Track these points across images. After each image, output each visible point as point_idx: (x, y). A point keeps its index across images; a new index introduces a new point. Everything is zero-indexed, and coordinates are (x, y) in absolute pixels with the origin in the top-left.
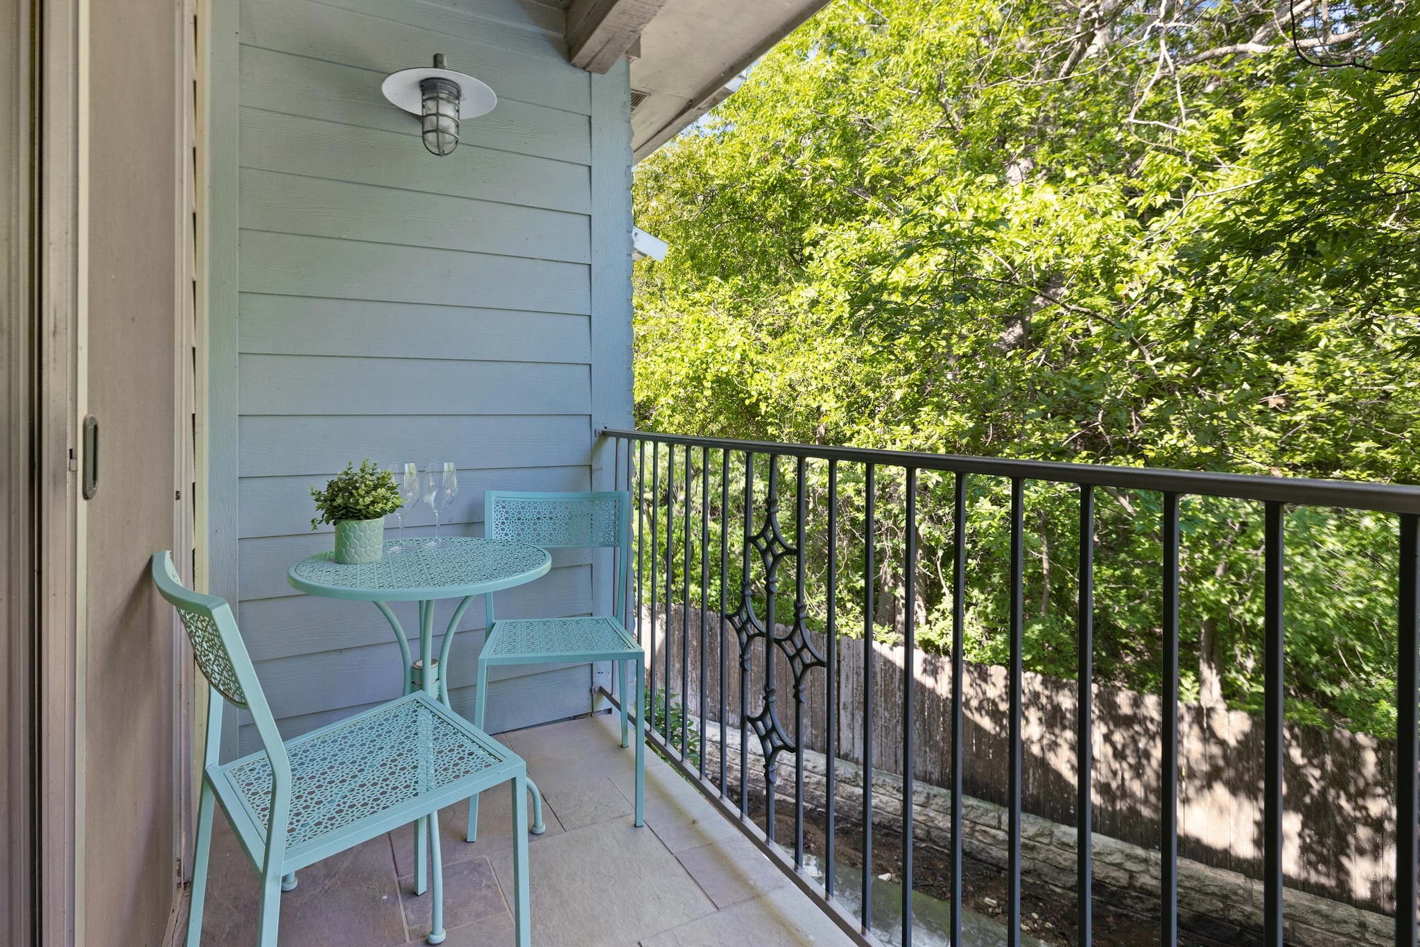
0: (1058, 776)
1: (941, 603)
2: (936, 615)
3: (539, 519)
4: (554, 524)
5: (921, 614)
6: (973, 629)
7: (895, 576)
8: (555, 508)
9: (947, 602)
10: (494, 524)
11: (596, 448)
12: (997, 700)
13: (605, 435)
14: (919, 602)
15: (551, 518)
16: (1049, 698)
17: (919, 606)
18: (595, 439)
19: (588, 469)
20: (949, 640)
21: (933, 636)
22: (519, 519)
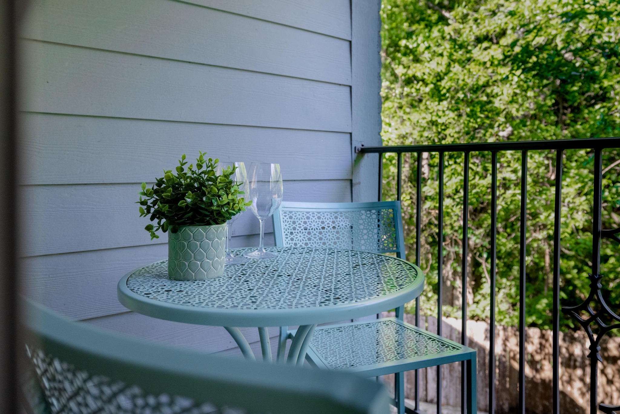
0: (573, 402)
1: (481, 289)
2: (479, 297)
3: (323, 228)
4: (337, 232)
5: (470, 297)
6: (502, 305)
7: (455, 273)
8: (336, 218)
9: (486, 288)
10: (284, 235)
11: (356, 163)
12: (534, 353)
13: (363, 151)
14: (469, 290)
15: (334, 227)
16: (567, 349)
17: (469, 293)
18: (354, 155)
19: (348, 183)
20: (488, 313)
21: (478, 312)
22: (306, 229)
